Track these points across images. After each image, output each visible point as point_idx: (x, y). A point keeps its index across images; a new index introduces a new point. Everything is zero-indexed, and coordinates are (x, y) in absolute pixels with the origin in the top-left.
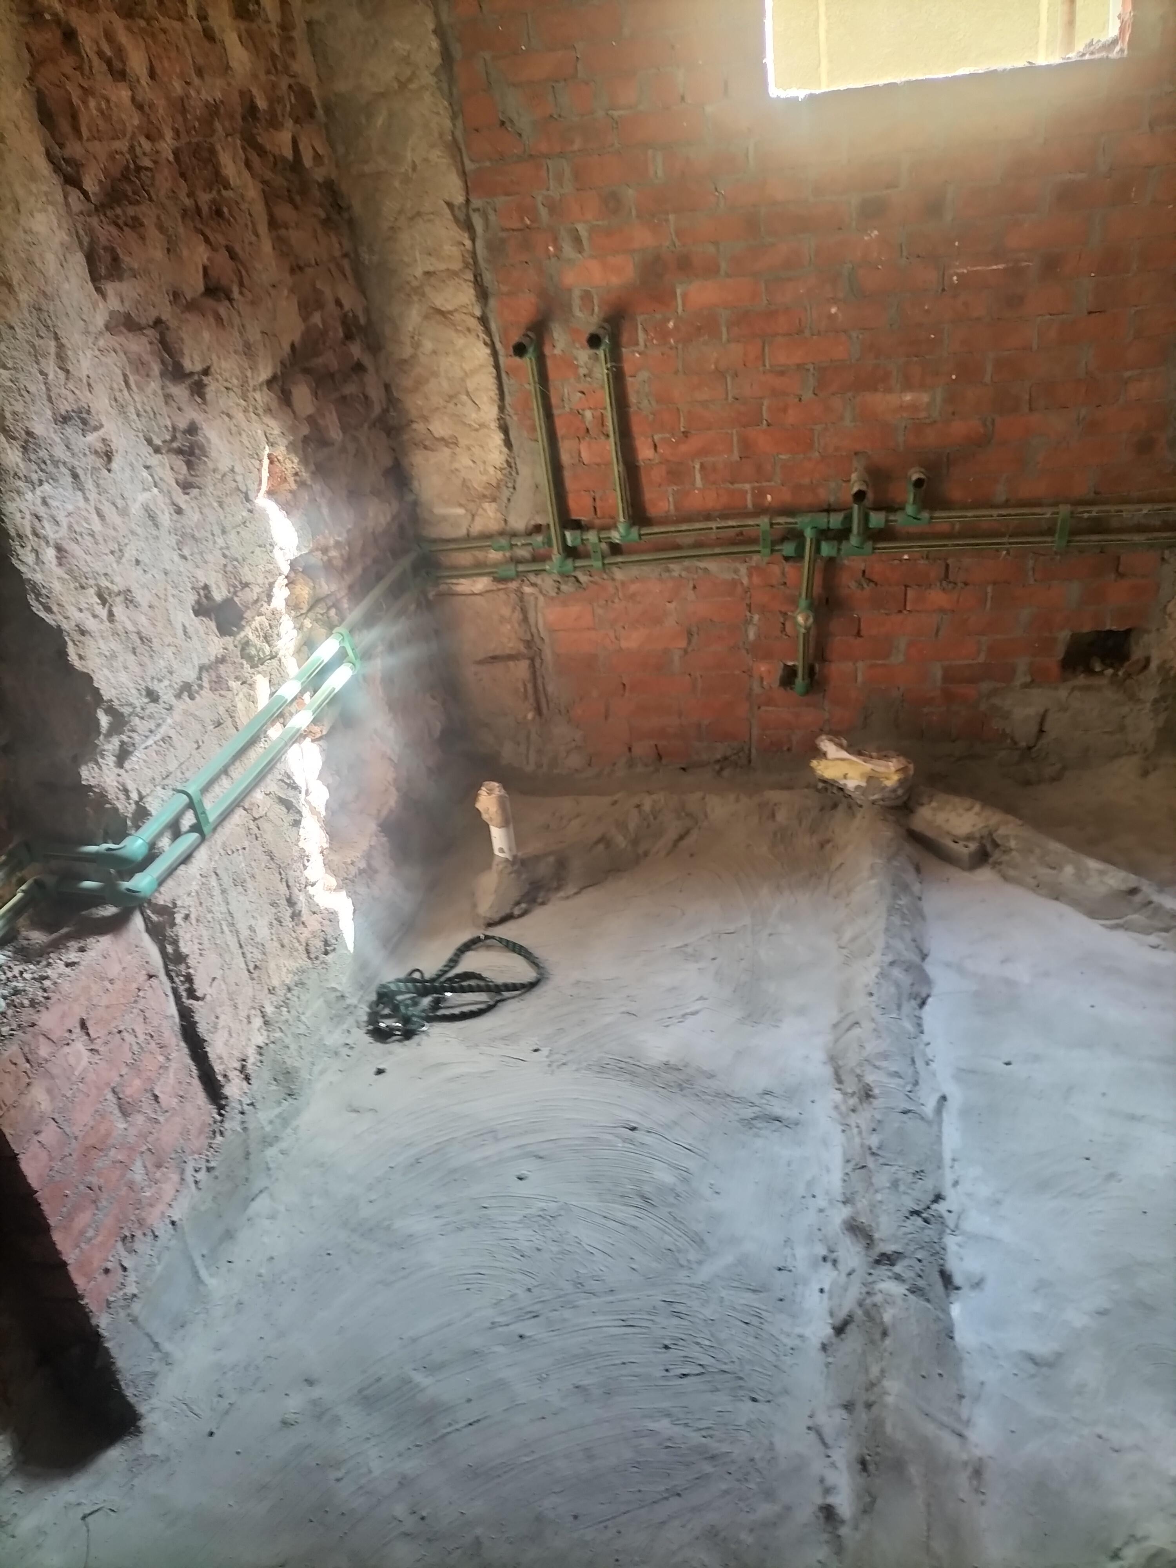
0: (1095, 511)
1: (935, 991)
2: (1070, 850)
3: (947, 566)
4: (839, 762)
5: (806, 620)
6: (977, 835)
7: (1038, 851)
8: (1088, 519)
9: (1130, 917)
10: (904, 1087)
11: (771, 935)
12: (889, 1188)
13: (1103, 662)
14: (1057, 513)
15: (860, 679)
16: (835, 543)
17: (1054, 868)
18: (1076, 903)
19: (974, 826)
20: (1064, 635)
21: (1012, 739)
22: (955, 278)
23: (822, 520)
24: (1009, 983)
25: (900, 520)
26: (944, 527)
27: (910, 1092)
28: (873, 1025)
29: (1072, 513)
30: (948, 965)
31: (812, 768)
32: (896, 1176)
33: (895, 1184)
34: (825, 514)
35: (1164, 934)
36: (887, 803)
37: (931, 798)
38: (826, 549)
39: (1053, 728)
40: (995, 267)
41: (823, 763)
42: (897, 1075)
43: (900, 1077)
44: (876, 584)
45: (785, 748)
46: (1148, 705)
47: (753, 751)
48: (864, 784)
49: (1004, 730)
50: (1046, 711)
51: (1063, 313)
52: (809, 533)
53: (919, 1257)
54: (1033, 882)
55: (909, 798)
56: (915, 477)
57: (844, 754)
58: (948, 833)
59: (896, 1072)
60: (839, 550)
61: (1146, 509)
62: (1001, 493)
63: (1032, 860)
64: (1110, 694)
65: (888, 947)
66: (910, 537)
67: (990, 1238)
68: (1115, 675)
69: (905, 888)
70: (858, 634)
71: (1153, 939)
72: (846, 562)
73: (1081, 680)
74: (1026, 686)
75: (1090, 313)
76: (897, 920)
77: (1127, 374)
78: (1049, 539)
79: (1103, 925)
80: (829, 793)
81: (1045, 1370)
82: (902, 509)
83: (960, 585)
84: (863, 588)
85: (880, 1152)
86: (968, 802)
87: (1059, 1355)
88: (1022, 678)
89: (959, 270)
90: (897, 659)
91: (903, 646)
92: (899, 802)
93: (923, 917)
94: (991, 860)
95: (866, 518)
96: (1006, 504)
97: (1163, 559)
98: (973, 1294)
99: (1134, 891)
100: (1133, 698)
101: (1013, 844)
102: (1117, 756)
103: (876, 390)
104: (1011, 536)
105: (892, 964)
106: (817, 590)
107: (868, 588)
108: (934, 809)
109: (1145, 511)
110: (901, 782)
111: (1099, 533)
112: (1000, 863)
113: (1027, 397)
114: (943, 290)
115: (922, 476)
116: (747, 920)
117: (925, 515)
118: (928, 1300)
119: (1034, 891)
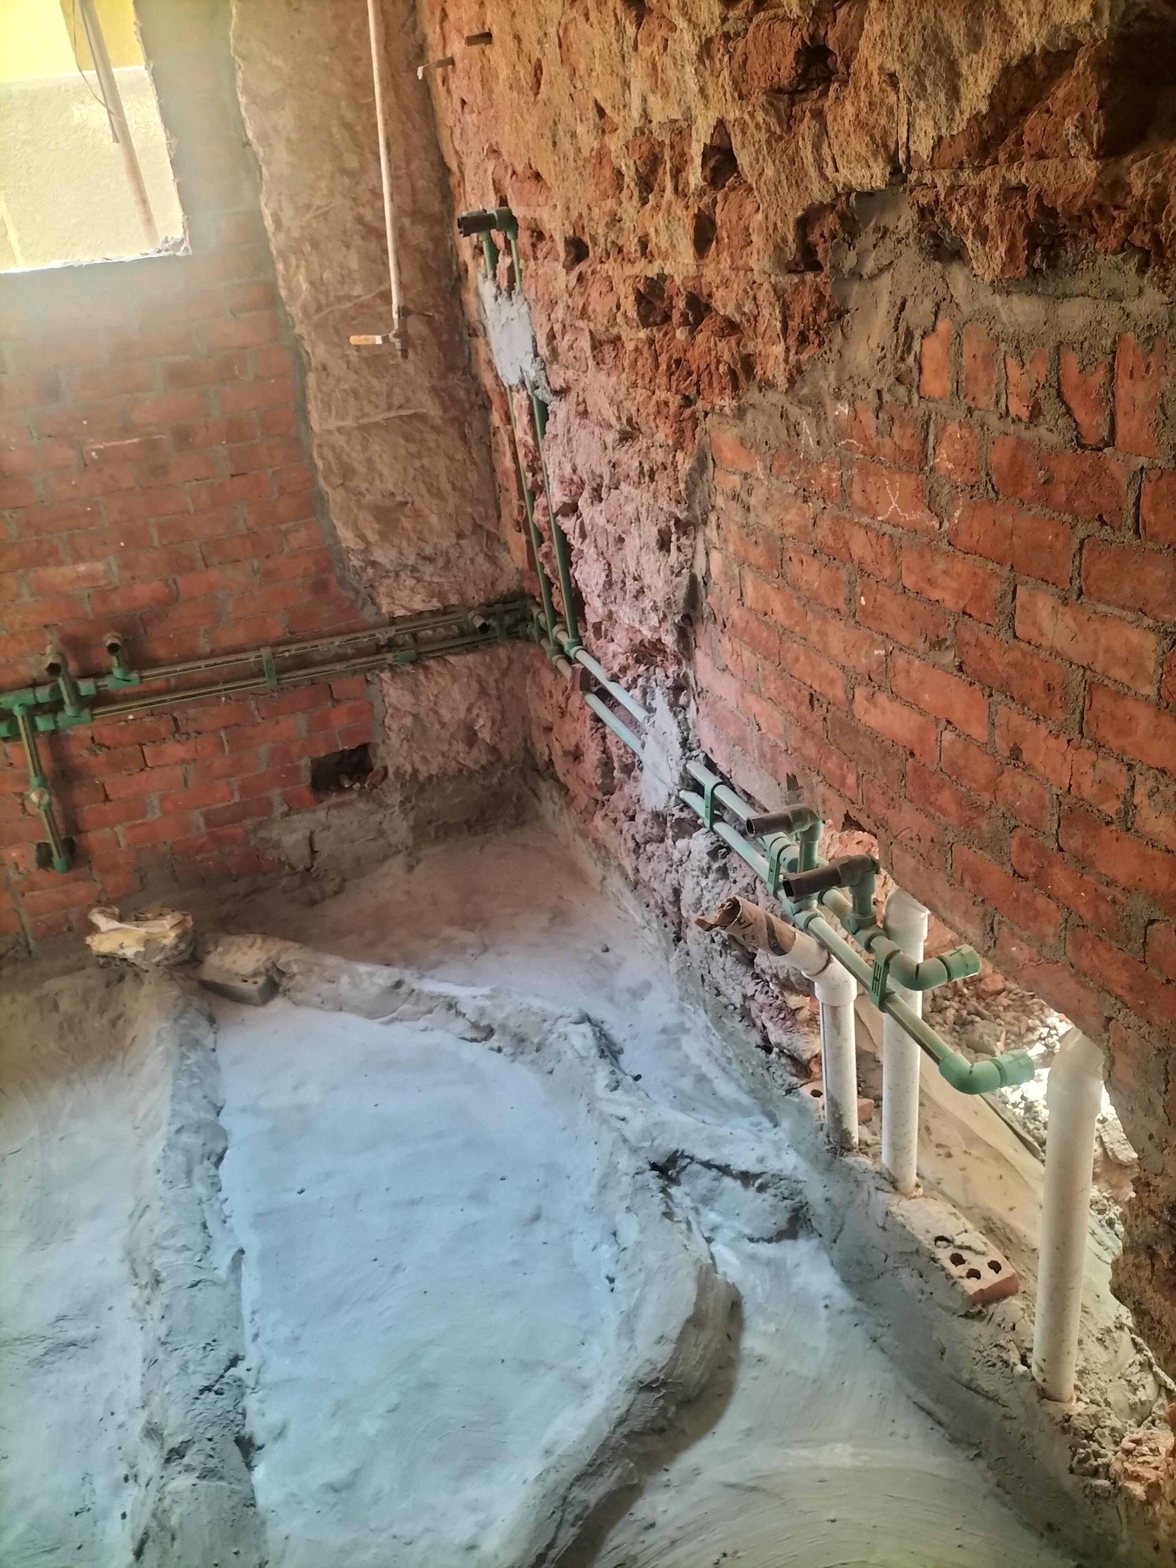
0: (293, 649)
1: (233, 1141)
2: (343, 961)
3: (175, 719)
4: (113, 933)
5: (41, 797)
6: (263, 969)
7: (317, 969)
8: (291, 657)
9: (401, 1008)
10: (193, 1258)
11: (61, 1139)
12: (177, 1375)
13: (351, 778)
14: (260, 656)
15: (123, 843)
16: (50, 716)
17: (333, 982)
18: (356, 1009)
19: (258, 961)
20: (305, 762)
21: (289, 865)
22: (94, 454)
23: (28, 697)
24: (300, 1108)
25: (109, 684)
26: (160, 684)
27: (200, 1261)
28: (161, 1204)
29: (273, 654)
30: (243, 1110)
31: (89, 946)
32: (185, 1358)
33: (184, 1367)
34: (30, 689)
35: (429, 1016)
36: (172, 961)
37: (216, 944)
38: (43, 724)
39: (324, 846)
40: (130, 441)
41: (97, 937)
42: (186, 1248)
43: (189, 1249)
44: (109, 748)
45: (65, 929)
46: (397, 808)
47: (31, 941)
48: (142, 949)
49: (279, 859)
50: (312, 833)
51: (208, 478)
52: (18, 711)
53: (209, 1436)
54: (317, 1000)
55: (195, 949)
56: (109, 642)
57: (116, 924)
58: (237, 974)
59: (184, 1246)
60: (56, 722)
61: (337, 641)
62: (203, 645)
63: (314, 979)
64: (361, 806)
65: (174, 1114)
66: (127, 698)
67: (289, 1380)
68: (362, 787)
69: (196, 1044)
70: (107, 799)
71: (422, 1023)
72: (70, 732)
73: (334, 799)
74: (286, 814)
75: (233, 476)
76: (184, 1082)
77: (283, 527)
78: (261, 680)
79: (381, 1023)
80: (113, 967)
81: (344, 1494)
82: (110, 673)
83: (193, 735)
84: (96, 755)
85: (169, 1339)
86: (250, 939)
87: (356, 1472)
88: (280, 808)
89: (95, 447)
90: (154, 815)
91: (156, 802)
92: (186, 957)
93: (218, 1069)
94: (281, 989)
95: (75, 689)
96: (212, 654)
97: (367, 681)
98: (276, 1447)
99: (398, 984)
100: (382, 805)
101: (295, 968)
102: (386, 858)
103: (46, 565)
104: (225, 682)
105: (179, 1131)
106: (46, 763)
107: (102, 754)
108: (221, 954)
109: (337, 644)
110: (180, 938)
111: (306, 667)
112: (289, 990)
113: (199, 555)
114: (86, 465)
115: (116, 641)
116: (35, 1132)
117: (134, 676)
118: (221, 1478)
119: (321, 1008)
